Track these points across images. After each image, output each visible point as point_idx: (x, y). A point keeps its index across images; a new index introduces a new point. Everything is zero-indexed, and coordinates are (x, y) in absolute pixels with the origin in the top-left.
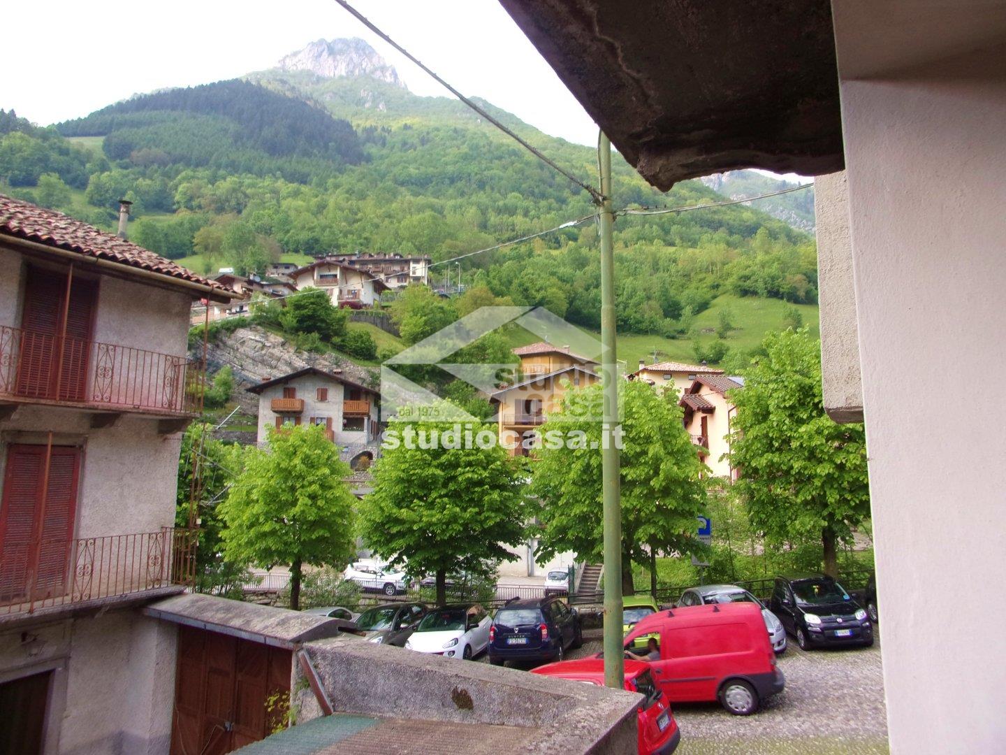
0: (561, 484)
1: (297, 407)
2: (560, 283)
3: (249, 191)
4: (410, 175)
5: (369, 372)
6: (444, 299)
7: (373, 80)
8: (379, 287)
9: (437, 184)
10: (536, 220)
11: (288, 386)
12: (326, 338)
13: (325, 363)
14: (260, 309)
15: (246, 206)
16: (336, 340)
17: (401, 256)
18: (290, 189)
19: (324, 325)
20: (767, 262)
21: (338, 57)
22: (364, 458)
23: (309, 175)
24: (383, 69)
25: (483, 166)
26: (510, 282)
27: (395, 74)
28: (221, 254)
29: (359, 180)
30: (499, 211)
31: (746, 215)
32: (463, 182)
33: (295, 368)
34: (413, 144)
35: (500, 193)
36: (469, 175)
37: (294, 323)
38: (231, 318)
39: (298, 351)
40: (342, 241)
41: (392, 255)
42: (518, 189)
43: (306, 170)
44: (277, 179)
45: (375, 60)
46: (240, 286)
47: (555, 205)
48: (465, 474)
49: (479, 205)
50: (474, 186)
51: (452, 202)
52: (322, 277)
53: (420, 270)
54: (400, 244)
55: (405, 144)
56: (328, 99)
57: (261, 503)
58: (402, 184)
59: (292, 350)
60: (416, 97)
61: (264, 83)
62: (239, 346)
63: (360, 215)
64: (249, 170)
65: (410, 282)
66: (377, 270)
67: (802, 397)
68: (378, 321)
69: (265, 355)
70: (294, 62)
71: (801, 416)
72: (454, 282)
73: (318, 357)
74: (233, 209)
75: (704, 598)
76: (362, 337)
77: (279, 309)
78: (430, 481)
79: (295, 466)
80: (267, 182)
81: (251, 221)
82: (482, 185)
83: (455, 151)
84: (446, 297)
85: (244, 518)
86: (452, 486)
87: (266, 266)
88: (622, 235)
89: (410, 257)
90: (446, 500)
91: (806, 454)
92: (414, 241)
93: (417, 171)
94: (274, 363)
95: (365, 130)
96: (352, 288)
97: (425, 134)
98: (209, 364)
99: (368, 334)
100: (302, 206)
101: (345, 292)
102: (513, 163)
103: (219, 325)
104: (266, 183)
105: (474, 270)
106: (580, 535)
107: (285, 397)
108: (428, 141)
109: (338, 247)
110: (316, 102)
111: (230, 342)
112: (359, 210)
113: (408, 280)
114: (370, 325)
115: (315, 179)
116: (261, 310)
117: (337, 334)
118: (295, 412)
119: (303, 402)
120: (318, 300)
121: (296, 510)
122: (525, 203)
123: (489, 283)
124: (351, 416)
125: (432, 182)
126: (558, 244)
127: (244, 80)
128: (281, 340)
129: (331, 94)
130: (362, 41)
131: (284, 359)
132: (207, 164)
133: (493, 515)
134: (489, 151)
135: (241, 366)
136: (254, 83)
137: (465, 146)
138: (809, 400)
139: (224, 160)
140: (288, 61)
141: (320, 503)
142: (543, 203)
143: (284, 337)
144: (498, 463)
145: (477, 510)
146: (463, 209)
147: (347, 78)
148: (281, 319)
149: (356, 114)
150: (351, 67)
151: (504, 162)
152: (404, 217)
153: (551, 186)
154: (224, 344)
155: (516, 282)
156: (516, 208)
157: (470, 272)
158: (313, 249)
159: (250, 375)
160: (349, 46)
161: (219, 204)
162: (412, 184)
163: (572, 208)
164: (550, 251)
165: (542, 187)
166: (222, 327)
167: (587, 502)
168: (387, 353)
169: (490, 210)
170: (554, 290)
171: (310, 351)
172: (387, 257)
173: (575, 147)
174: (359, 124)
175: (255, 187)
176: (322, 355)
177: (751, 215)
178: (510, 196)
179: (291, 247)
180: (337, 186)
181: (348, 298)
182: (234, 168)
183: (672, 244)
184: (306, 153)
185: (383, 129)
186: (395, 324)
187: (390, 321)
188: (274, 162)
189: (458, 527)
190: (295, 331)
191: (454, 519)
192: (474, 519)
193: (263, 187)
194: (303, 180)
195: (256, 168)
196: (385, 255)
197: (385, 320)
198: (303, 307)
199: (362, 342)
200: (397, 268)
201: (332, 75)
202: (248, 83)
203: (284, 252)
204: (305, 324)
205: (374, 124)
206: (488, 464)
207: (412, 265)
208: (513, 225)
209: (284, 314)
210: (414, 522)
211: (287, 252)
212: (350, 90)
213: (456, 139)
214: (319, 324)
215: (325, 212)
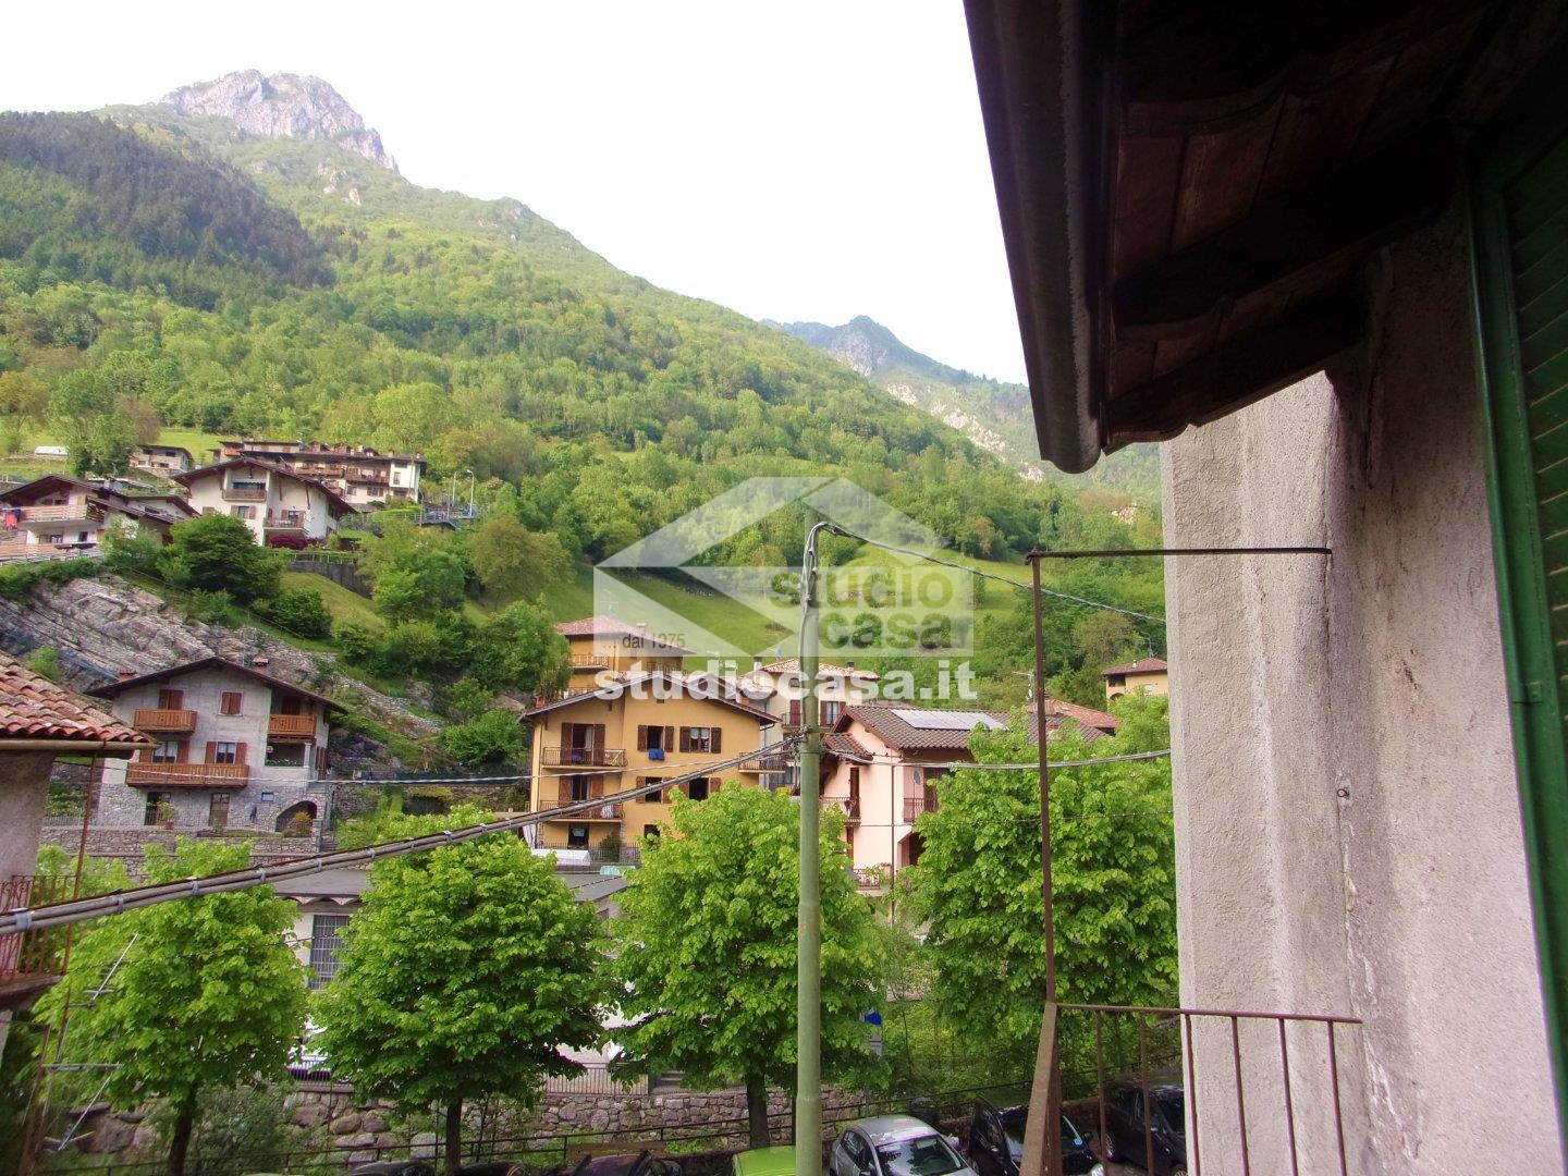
0: (667, 970)
1: (183, 723)
2: (632, 510)
3: (102, 313)
4: (395, 314)
5: (315, 660)
6: (446, 529)
7: (341, 150)
8: (337, 508)
9: (440, 332)
10: (597, 404)
11: (167, 687)
12: (242, 600)
13: (237, 644)
14: (119, 544)
15: (96, 336)
16: (261, 604)
17: (376, 453)
18: (181, 317)
19: (239, 579)
20: (940, 495)
21: (280, 105)
22: (302, 815)
23: (217, 295)
24: (359, 135)
25: (518, 311)
26: (554, 507)
27: (379, 148)
28: (43, 422)
29: (310, 314)
30: (539, 386)
31: (910, 420)
32: (484, 332)
33: (183, 653)
34: (402, 264)
35: (542, 355)
36: (494, 322)
37: (186, 574)
38: (62, 556)
39: (190, 622)
40: (272, 415)
41: (360, 449)
42: (571, 354)
43: (213, 287)
44: (157, 295)
45: (345, 119)
46: (83, 497)
47: (626, 382)
48: (507, 949)
49: (507, 373)
50: (501, 341)
51: (463, 364)
52: (237, 485)
53: (407, 477)
54: (374, 429)
55: (389, 261)
56: (259, 171)
57: (131, 994)
58: (380, 327)
59: (178, 620)
60: (411, 186)
61: (141, 129)
62: (76, 609)
63: (305, 374)
64: (105, 275)
65: (388, 497)
66: (332, 472)
67: (1020, 831)
68: (336, 571)
69: (126, 626)
70: (199, 100)
71: (1020, 861)
72: (463, 499)
73: (226, 632)
74: (67, 342)
75: (877, 1148)
76: (307, 601)
77: (158, 546)
78: (448, 960)
79: (202, 922)
80: (138, 301)
81: (106, 366)
82: (513, 340)
83: (471, 282)
84: (450, 527)
85: (94, 1023)
86: (484, 968)
87: (130, 452)
88: (729, 437)
89: (391, 455)
90: (474, 992)
91: (1026, 920)
92: (398, 427)
93: (408, 308)
94: (142, 641)
95: (321, 229)
96: (290, 508)
97: (424, 249)
98: (13, 640)
99: (316, 596)
100: (202, 350)
101: (277, 514)
102: (565, 310)
103: (37, 570)
104: (136, 302)
105: (496, 480)
106: (692, 1047)
107: (161, 706)
108: (430, 261)
109: (264, 423)
110: (238, 173)
111: (56, 602)
112: (305, 364)
113: (385, 494)
114: (320, 578)
115: (229, 305)
116: (124, 548)
117: (262, 594)
118: (178, 733)
119: (194, 715)
120: (232, 535)
121: (199, 1006)
122: (581, 376)
123: (520, 506)
124: (282, 741)
125: (431, 328)
126: (630, 444)
127: (103, 119)
128: (159, 601)
129: (266, 164)
130: (325, 84)
131: (163, 636)
132: (19, 256)
133: (550, 1015)
134: (529, 289)
135: (78, 644)
136: (121, 126)
137: (490, 275)
138: (1030, 837)
139: (55, 252)
140: (187, 96)
141: (246, 988)
142: (608, 379)
143: (164, 596)
144: (560, 926)
145: (525, 1006)
146: (481, 376)
147: (295, 141)
148: (164, 568)
149: (308, 201)
150: (302, 124)
151: (551, 307)
152: (384, 387)
153: (622, 352)
154: (46, 604)
155: (564, 507)
156: (566, 382)
157: (489, 484)
158: (219, 423)
159: (95, 660)
160: (300, 90)
161: (41, 329)
162: (399, 328)
163: (655, 389)
164: (617, 454)
165: (609, 351)
166: (43, 574)
167: (704, 999)
168: (350, 630)
169: (524, 382)
170: (623, 521)
171: (211, 622)
172: (352, 453)
173: (662, 294)
174: (313, 220)
175: (115, 308)
176: (235, 629)
177: (916, 419)
178: (556, 362)
179: (180, 417)
180: (267, 320)
181: (281, 525)
182: (73, 268)
183: (803, 456)
184: (215, 259)
185: (355, 234)
186: (366, 577)
187: (357, 573)
188: (154, 266)
189: (494, 1040)
190: (187, 586)
191: (486, 1024)
192: (520, 1022)
193: (131, 308)
194: (208, 303)
195: (117, 275)
196: (349, 449)
197: (347, 570)
198: (205, 547)
199: (307, 610)
200: (368, 473)
201: (268, 132)
202: (110, 124)
203: (165, 424)
204: (205, 576)
205: (338, 223)
206: (544, 929)
207: (393, 468)
208: (561, 408)
209: (167, 556)
210: (420, 1034)
211: (172, 425)
212: (300, 162)
213: (475, 263)
214: (231, 576)
215: (244, 362)
